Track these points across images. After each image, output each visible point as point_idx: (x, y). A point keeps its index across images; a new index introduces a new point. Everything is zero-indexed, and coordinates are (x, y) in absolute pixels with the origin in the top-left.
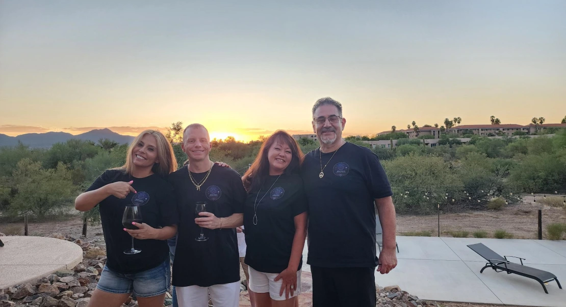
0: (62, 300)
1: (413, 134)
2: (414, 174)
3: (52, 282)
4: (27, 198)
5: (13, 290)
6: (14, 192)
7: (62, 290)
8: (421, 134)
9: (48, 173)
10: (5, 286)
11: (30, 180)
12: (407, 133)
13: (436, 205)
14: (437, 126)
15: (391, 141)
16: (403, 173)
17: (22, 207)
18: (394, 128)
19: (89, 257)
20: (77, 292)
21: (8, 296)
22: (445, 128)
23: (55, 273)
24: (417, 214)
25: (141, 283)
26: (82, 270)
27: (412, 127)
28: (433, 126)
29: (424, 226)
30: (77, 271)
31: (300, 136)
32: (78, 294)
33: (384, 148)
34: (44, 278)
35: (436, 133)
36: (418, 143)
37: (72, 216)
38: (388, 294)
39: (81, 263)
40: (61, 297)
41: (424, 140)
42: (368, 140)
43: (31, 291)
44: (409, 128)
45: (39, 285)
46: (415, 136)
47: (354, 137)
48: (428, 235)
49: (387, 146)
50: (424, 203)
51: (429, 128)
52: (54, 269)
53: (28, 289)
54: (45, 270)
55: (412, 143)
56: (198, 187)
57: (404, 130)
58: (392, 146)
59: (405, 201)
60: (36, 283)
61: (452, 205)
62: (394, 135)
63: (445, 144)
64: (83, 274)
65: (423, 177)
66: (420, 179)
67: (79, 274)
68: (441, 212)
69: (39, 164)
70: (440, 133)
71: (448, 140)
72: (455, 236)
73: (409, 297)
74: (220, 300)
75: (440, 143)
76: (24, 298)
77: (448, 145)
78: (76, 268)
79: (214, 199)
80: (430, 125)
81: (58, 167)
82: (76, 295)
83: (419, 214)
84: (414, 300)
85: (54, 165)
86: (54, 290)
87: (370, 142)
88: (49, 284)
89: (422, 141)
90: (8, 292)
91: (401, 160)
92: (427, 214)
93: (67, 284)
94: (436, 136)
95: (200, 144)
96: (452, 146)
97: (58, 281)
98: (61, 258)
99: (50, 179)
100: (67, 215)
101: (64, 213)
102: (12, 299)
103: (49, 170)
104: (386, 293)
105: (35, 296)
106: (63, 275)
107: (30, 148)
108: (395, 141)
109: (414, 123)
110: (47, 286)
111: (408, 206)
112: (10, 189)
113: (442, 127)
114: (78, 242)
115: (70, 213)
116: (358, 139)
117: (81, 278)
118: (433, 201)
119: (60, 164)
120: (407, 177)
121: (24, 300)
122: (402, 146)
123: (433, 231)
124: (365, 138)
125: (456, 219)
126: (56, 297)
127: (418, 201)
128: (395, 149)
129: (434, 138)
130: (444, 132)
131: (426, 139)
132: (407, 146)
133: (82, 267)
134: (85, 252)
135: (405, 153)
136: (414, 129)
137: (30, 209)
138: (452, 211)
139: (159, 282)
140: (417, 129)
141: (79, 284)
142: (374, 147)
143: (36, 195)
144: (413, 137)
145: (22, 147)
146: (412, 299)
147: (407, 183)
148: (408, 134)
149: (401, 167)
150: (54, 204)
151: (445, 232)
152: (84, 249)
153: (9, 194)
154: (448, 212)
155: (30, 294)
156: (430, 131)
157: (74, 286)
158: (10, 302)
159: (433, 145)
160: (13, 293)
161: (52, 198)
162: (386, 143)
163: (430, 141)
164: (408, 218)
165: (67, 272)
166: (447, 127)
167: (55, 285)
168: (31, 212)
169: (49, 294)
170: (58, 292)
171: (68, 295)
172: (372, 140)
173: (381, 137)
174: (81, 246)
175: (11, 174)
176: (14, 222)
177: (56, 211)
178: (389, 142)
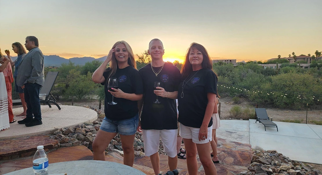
0: (87, 136)
1: (292, 60)
2: (292, 84)
3: (82, 128)
4: (73, 89)
5: (64, 130)
6: (67, 86)
7: (87, 132)
8: (298, 61)
9: (83, 77)
10: (60, 127)
11: (75, 80)
12: (288, 59)
13: (305, 104)
14: (309, 55)
15: (277, 64)
16: (284, 83)
17: (71, 94)
18: (279, 56)
19: (100, 117)
20: (94, 133)
21: (61, 132)
22: (316, 56)
23: (85, 123)
24: (292, 109)
25: (122, 127)
26: (97, 123)
27: (292, 56)
28: (307, 55)
29: (296, 117)
30: (95, 123)
31: (218, 60)
32: (94, 134)
33: (272, 69)
34: (78, 125)
35: (309, 60)
36: (296, 66)
37: (94, 100)
38: (269, 154)
39: (96, 120)
40: (86, 135)
41: (300, 64)
42: (262, 63)
43: (72, 131)
44: (290, 56)
45: (76, 128)
46: (294, 61)
47: (253, 62)
48: (299, 122)
49: (274, 68)
50: (297, 103)
51: (303, 57)
52: (83, 121)
53: (71, 130)
54: (79, 122)
55: (291, 66)
56: (157, 75)
57: (286, 58)
58: (277, 67)
59: (284, 101)
60: (74, 127)
61: (317, 104)
62: (280, 60)
63: (315, 67)
64: (97, 125)
65: (298, 86)
66: (296, 87)
67: (95, 125)
68: (309, 109)
69: (79, 72)
70: (312, 60)
71: (317, 65)
72: (317, 124)
73: (283, 157)
74: (166, 139)
75: (311, 66)
76: (68, 134)
77: (317, 68)
78: (94, 122)
79: (165, 82)
80: (305, 55)
81: (88, 74)
82: (93, 135)
83: (293, 109)
84: (286, 159)
85: (86, 73)
86: (83, 131)
87: (263, 65)
88: (81, 128)
89: (298, 64)
90: (61, 130)
91: (283, 75)
92: (299, 110)
93: (89, 129)
94: (309, 62)
95: (158, 50)
96: (320, 68)
97: (85, 127)
98: (87, 117)
99: (84, 80)
100: (92, 99)
101: (91, 98)
102: (63, 134)
103: (84, 75)
104: (268, 153)
105: (74, 133)
106: (88, 125)
107: (75, 65)
108: (279, 65)
109: (293, 54)
110: (80, 129)
111: (286, 104)
112: (66, 85)
113: (313, 56)
114: (96, 110)
115: (93, 98)
116: (255, 63)
117: (96, 127)
118: (304, 102)
119: (89, 72)
120: (286, 86)
121: (69, 135)
122: (284, 68)
123: (302, 120)
124: (260, 63)
125: (319, 114)
126: (84, 135)
127: (293, 101)
128: (279, 69)
129: (307, 63)
130: (314, 59)
131: (301, 63)
132: (288, 67)
133: (97, 121)
134: (99, 115)
135: (286, 72)
136: (294, 57)
137: (75, 95)
138: (316, 109)
139: (131, 128)
140: (295, 58)
141: (95, 130)
142: (265, 68)
143: (77, 88)
144: (292, 62)
145: (71, 64)
146: (285, 159)
147: (286, 89)
148: (289, 61)
149: (283, 79)
150: (86, 93)
151: (310, 121)
152: (98, 114)
153: (65, 87)
154: (314, 109)
155: (71, 132)
156: (304, 59)
157: (92, 131)
158: (62, 135)
159: (306, 67)
160: (64, 131)
161: (85, 90)
162: (274, 66)
163: (304, 65)
164: (286, 111)
165: (90, 123)
166: (317, 56)
167: (84, 129)
168: (75, 97)
169: (81, 133)
170: (85, 132)
171: (90, 134)
172: (264, 63)
173: (270, 62)
174: (97, 112)
175: (66, 77)
176: (67, 101)
177: (87, 97)
178: (276, 65)
